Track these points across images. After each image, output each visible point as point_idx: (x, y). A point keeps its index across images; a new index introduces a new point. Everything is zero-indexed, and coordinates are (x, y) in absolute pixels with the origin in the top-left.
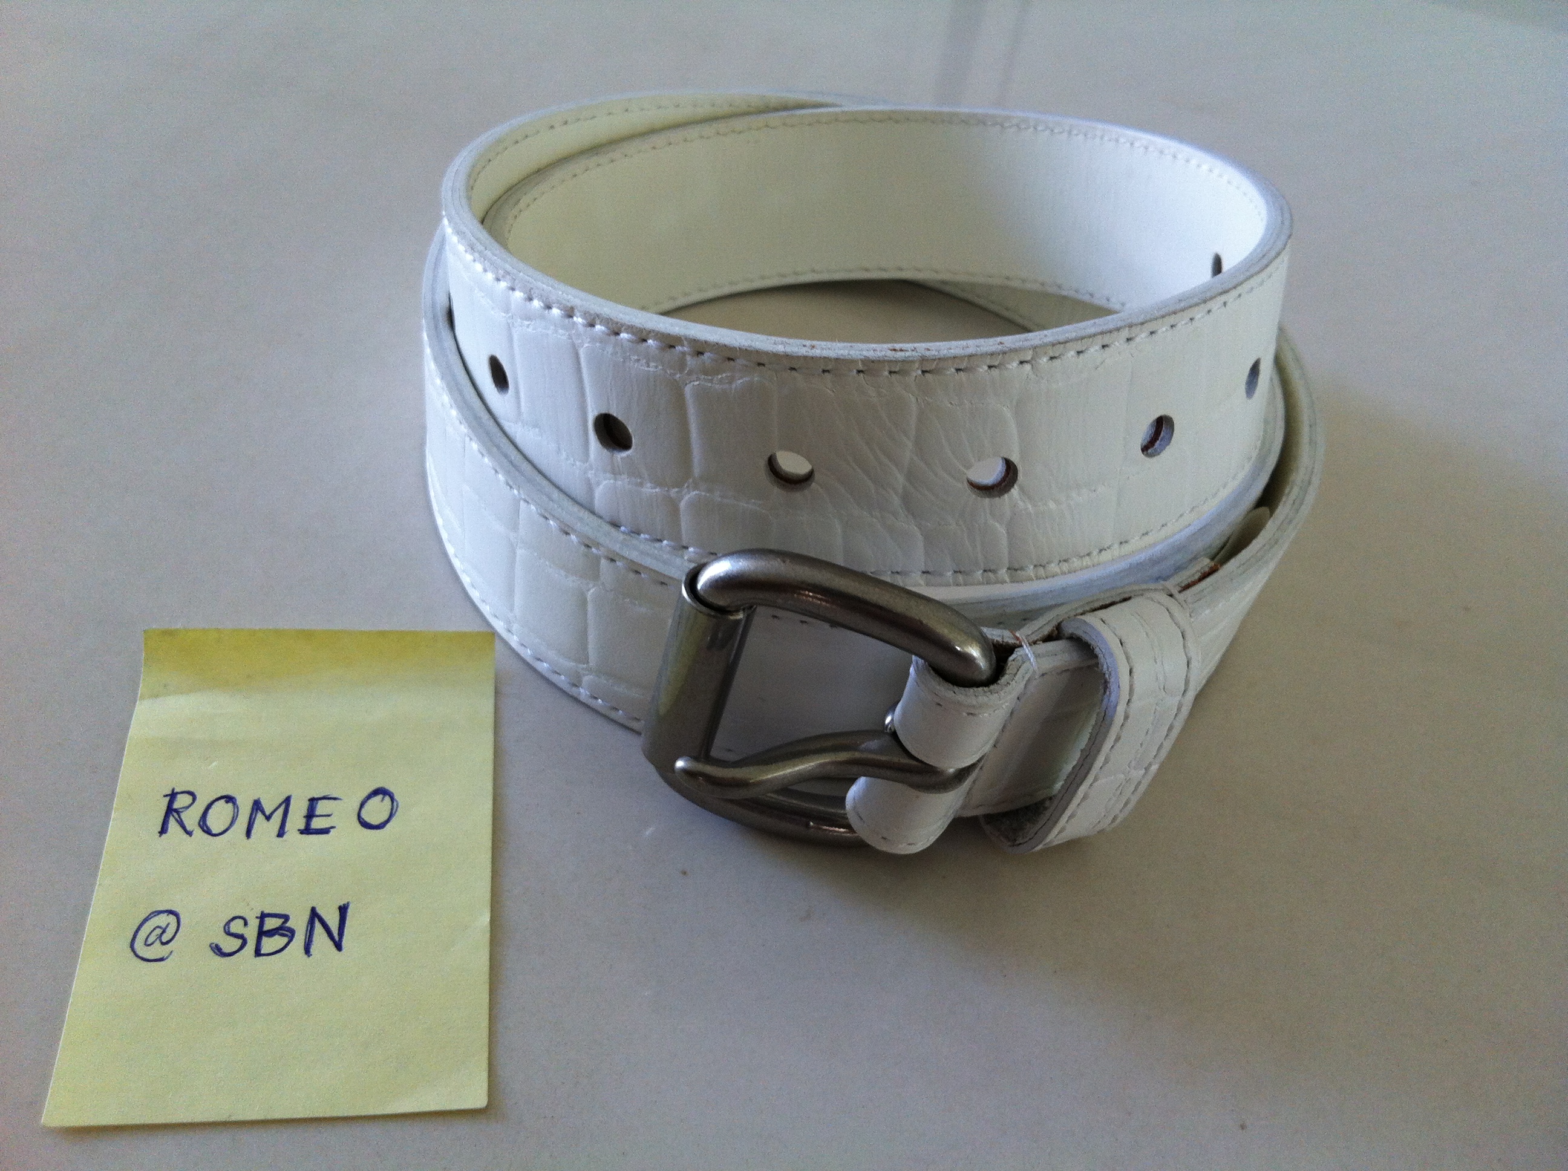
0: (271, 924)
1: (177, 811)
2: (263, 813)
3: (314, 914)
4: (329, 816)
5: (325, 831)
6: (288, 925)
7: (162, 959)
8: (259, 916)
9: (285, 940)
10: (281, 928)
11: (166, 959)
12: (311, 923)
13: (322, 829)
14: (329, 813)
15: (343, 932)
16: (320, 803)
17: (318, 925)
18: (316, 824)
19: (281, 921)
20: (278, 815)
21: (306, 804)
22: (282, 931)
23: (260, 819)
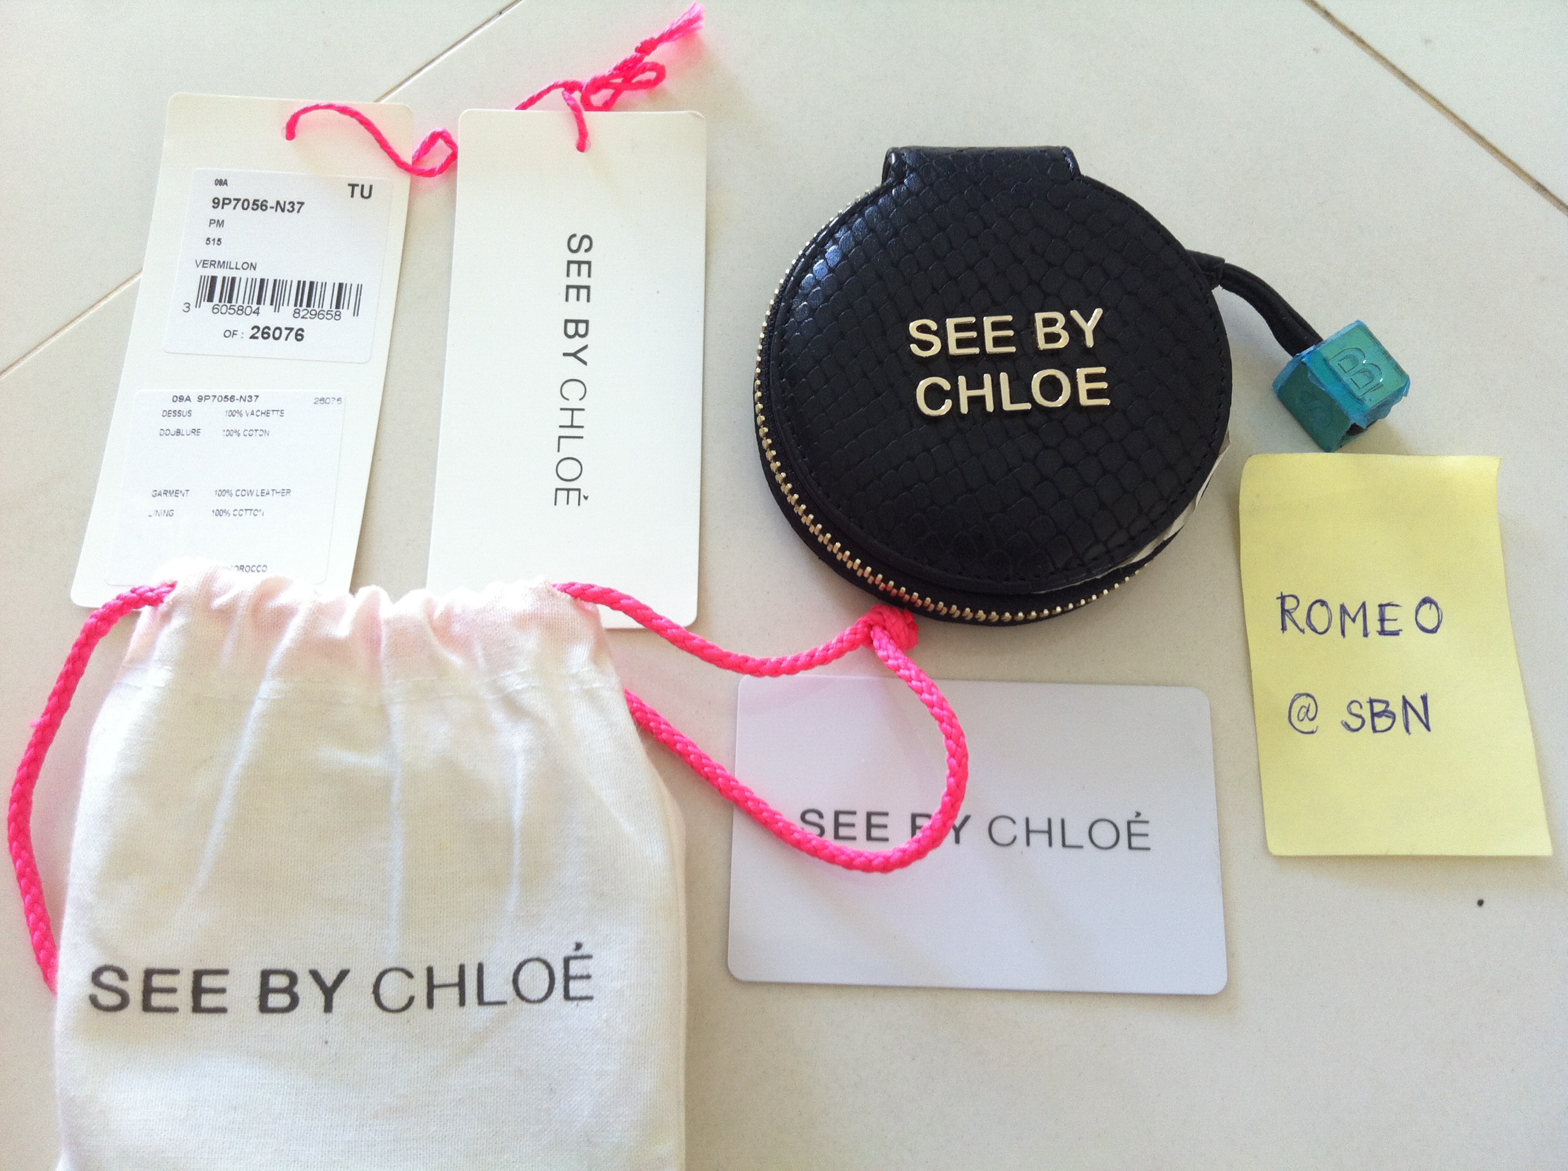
0: (1379, 707)
1: (1288, 611)
2: (1349, 615)
3: (1405, 702)
4: (1396, 620)
5: (1395, 633)
6: (1390, 708)
7: (1312, 732)
8: (1368, 700)
9: (1390, 721)
10: (1385, 711)
11: (1316, 731)
12: (1405, 708)
13: (1393, 632)
14: (1395, 618)
15: (1428, 716)
16: (1388, 609)
17: (1409, 709)
18: (1389, 626)
19: (1384, 705)
20: (1360, 617)
21: (1378, 609)
22: (1387, 713)
23: (1348, 620)
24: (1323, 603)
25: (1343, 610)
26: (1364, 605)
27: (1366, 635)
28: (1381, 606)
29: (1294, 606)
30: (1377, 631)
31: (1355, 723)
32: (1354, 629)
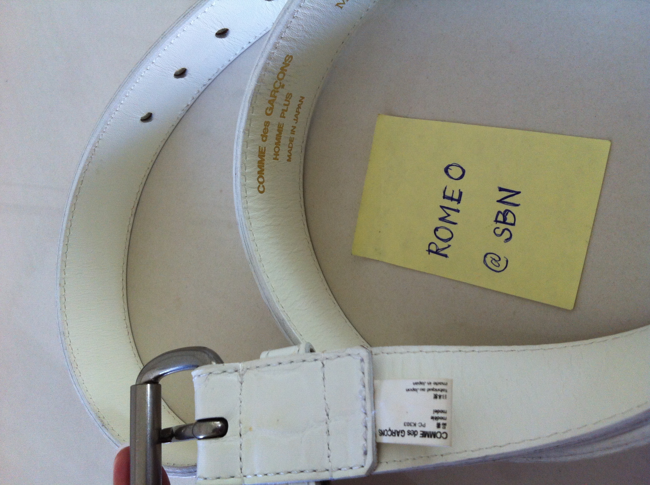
0: (501, 218)
1: (437, 250)
2: (446, 217)
3: (500, 201)
5: (461, 194)
6: (503, 211)
7: (507, 261)
8: (496, 223)
9: (509, 213)
10: (503, 215)
13: (459, 195)
14: (452, 191)
15: (511, 190)
16: (446, 194)
17: (505, 200)
18: (456, 196)
19: (500, 214)
20: (448, 211)
21: (445, 200)
22: (505, 214)
23: (448, 218)
24: (436, 229)
25: (442, 219)
26: (442, 207)
27: (458, 211)
28: (445, 197)
29: (435, 246)
30: (458, 204)
31: (506, 235)
32: (454, 217)
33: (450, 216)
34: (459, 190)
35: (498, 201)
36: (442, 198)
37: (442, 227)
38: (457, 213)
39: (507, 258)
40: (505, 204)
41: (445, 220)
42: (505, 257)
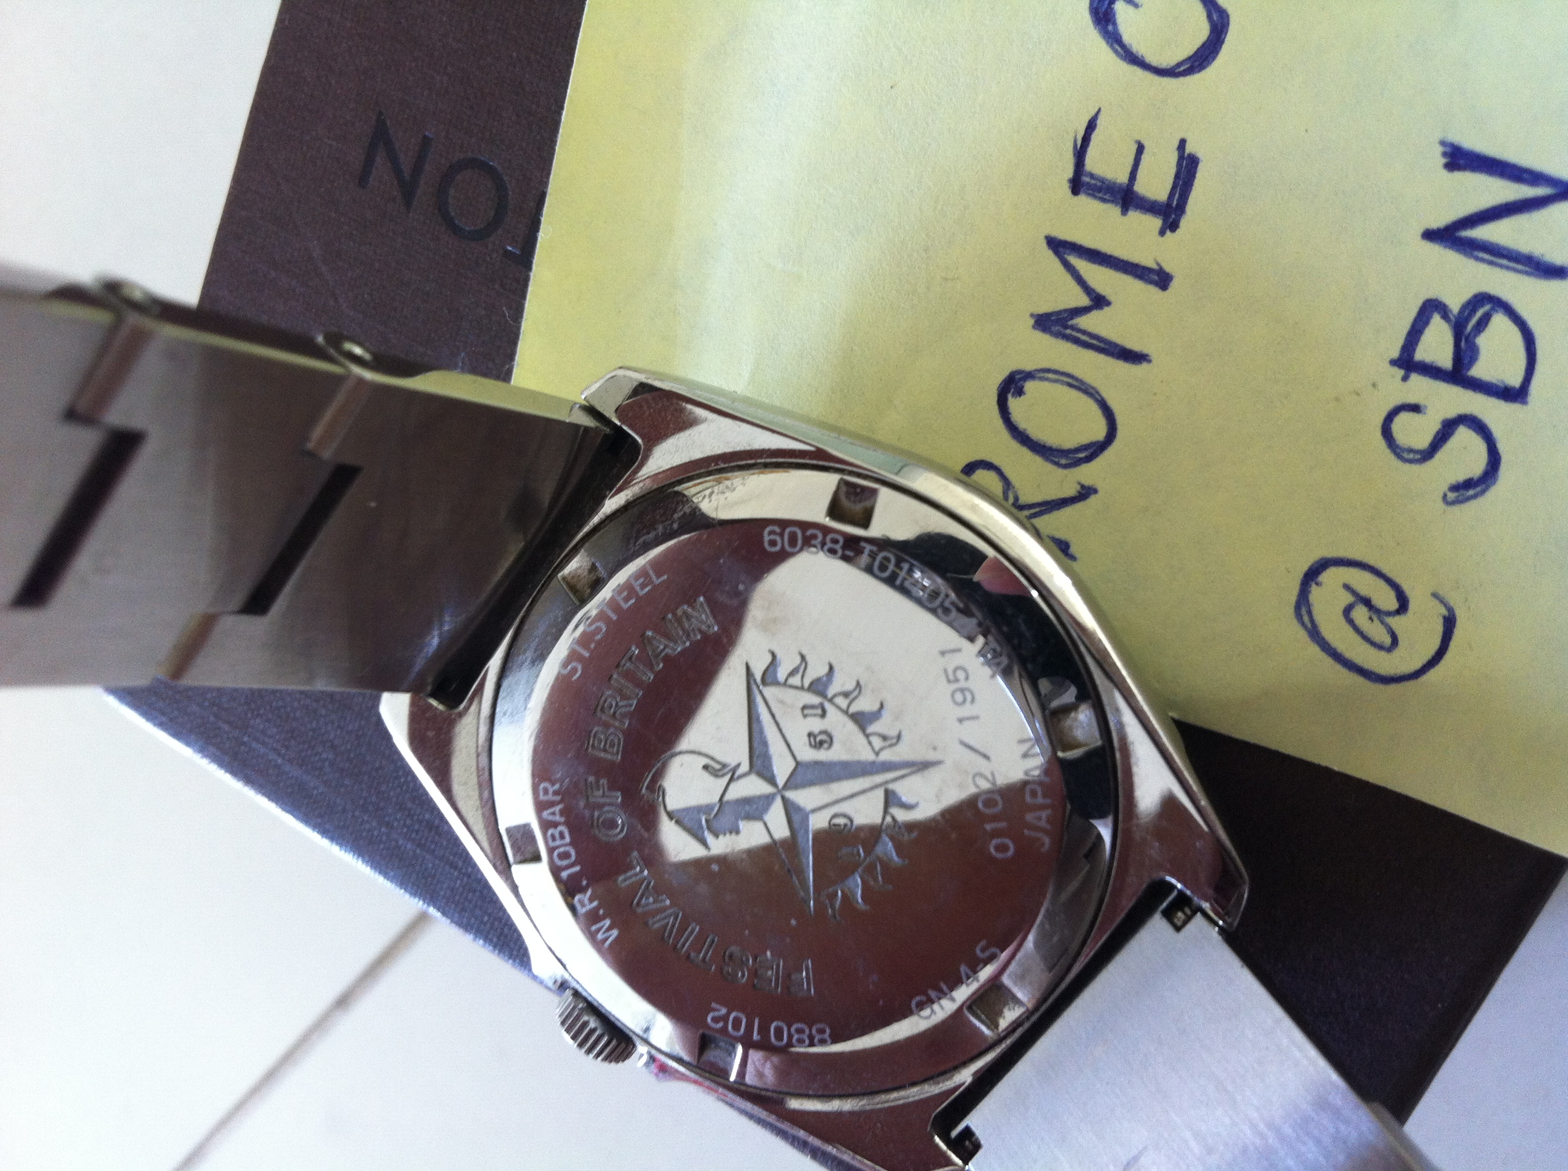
0: (1437, 345)
2: (1079, 311)
3: (1447, 235)
4: (1140, 149)
5: (1187, 168)
6: (1455, 305)
7: (1449, 623)
8: (1401, 373)
9: (1500, 322)
10: (1458, 325)
18: (1156, 186)
24: (1013, 385)
25: (1052, 323)
26: (1058, 246)
27: (1161, 279)
32: (1131, 313)
33: (1106, 309)
34: (1176, 144)
35: (1430, 235)
36: (1066, 188)
37: (1048, 371)
38: (1153, 290)
39: (1455, 600)
40: (1477, 259)
41: (1073, 328)
42: (1435, 595)
